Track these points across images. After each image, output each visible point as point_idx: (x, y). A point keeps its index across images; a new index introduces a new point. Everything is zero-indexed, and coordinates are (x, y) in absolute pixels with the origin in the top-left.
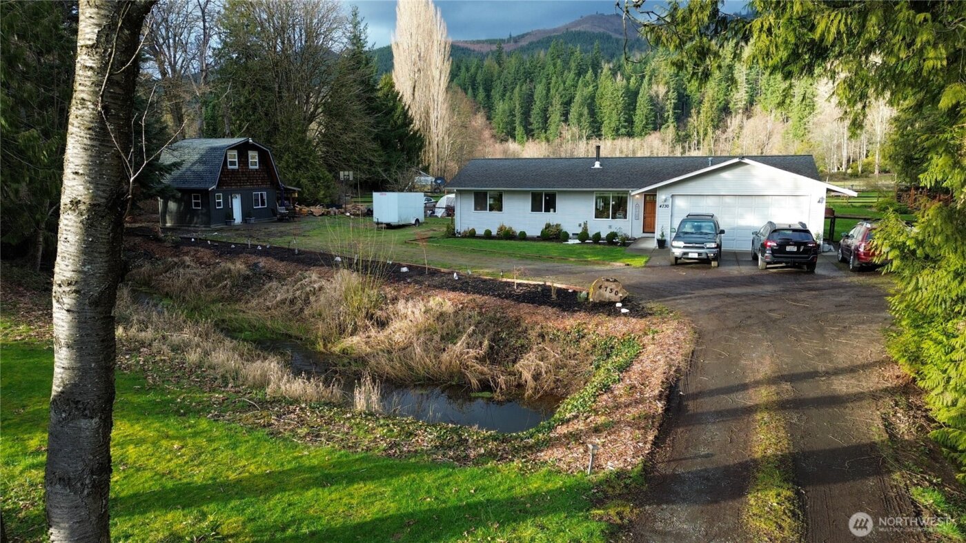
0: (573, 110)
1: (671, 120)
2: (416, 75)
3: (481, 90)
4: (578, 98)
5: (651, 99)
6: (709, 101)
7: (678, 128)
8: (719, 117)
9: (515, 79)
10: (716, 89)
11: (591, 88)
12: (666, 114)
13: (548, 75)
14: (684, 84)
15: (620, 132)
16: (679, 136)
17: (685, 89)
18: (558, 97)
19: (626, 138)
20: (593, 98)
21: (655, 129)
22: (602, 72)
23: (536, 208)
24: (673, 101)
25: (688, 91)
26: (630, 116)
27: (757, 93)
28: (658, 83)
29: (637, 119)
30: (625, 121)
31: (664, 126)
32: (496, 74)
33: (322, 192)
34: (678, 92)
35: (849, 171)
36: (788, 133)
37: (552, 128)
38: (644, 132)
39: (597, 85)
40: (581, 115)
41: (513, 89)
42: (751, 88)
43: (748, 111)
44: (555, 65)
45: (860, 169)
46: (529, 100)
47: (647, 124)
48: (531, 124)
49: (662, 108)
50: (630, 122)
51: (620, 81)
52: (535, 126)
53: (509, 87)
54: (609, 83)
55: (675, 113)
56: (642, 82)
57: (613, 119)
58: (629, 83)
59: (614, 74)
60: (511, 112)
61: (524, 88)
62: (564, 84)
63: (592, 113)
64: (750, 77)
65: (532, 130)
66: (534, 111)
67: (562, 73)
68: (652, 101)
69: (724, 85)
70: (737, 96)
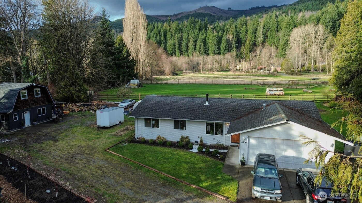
0: (197, 44)
1: (234, 48)
2: (133, 35)
3: (162, 35)
4: (199, 40)
5: (227, 40)
6: (248, 41)
7: (237, 51)
8: (252, 47)
9: (175, 32)
10: (251, 36)
11: (204, 36)
12: (233, 46)
13: (188, 30)
14: (239, 34)
15: (215, 53)
16: (238, 54)
17: (240, 36)
18: (192, 38)
19: (218, 55)
20: (205, 39)
21: (228, 52)
22: (208, 29)
23: (176, 127)
24: (235, 41)
25: (241, 37)
26: (219, 46)
27: (266, 38)
28: (229, 34)
29: (222, 48)
30: (217, 48)
31: (232, 50)
32: (168, 30)
33: (83, 96)
34: (237, 37)
35: (302, 70)
36: (278, 54)
37: (190, 51)
38: (224, 53)
39: (207, 34)
40: (201, 46)
41: (175, 35)
42: (264, 36)
43: (263, 44)
44: (191, 26)
45: (306, 69)
46: (181, 40)
47: (226, 49)
48: (182, 49)
49: (231, 43)
50: (219, 48)
51: (215, 33)
52: (183, 50)
53: (173, 35)
54: (211, 34)
55: (236, 45)
56: (224, 34)
57: (213, 48)
58: (218, 34)
59: (213, 30)
60: (174, 44)
61: (179, 35)
62: (194, 34)
63: (205, 45)
64: (263, 32)
65: (182, 51)
66: (183, 44)
67: (194, 30)
68: (227, 41)
69: (254, 35)
70: (259, 39)
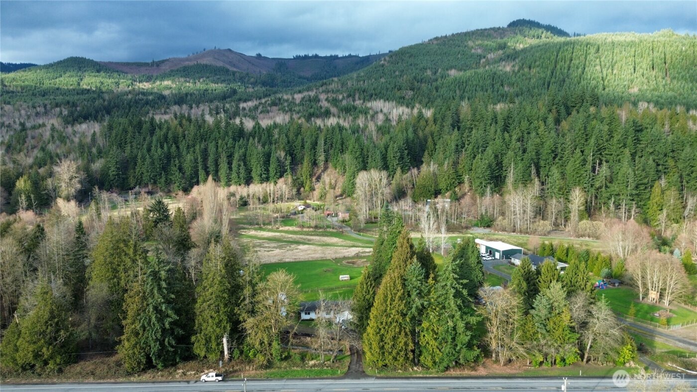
0: (234, 162)
1: (289, 171)
4: (236, 156)
5: (277, 159)
6: (307, 159)
7: (292, 175)
8: (312, 167)
9: (194, 139)
10: (309, 153)
11: (243, 150)
12: (286, 168)
13: (216, 138)
14: (293, 148)
15: (262, 177)
16: (294, 180)
17: (294, 151)
18: (224, 152)
19: (265, 182)
20: (245, 155)
21: (281, 176)
24: (289, 160)
26: (267, 168)
27: (329, 158)
28: (280, 149)
29: (270, 169)
30: (265, 171)
31: (285, 175)
32: (180, 134)
34: (291, 156)
38: (275, 179)
39: (247, 149)
40: (239, 165)
41: (195, 146)
42: (326, 155)
43: (326, 165)
46: (205, 153)
47: (276, 172)
48: (208, 167)
49: (284, 164)
50: (267, 171)
52: (211, 169)
55: (290, 167)
56: (272, 148)
57: (258, 169)
58: (265, 149)
60: (195, 161)
61: (201, 145)
62: (227, 145)
63: (246, 164)
64: (325, 150)
65: (210, 172)
66: (210, 161)
69: (313, 151)
70: (320, 158)
